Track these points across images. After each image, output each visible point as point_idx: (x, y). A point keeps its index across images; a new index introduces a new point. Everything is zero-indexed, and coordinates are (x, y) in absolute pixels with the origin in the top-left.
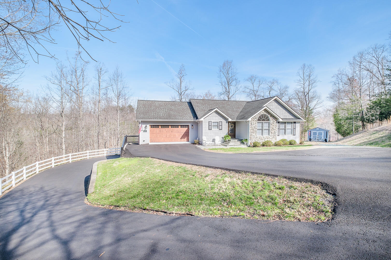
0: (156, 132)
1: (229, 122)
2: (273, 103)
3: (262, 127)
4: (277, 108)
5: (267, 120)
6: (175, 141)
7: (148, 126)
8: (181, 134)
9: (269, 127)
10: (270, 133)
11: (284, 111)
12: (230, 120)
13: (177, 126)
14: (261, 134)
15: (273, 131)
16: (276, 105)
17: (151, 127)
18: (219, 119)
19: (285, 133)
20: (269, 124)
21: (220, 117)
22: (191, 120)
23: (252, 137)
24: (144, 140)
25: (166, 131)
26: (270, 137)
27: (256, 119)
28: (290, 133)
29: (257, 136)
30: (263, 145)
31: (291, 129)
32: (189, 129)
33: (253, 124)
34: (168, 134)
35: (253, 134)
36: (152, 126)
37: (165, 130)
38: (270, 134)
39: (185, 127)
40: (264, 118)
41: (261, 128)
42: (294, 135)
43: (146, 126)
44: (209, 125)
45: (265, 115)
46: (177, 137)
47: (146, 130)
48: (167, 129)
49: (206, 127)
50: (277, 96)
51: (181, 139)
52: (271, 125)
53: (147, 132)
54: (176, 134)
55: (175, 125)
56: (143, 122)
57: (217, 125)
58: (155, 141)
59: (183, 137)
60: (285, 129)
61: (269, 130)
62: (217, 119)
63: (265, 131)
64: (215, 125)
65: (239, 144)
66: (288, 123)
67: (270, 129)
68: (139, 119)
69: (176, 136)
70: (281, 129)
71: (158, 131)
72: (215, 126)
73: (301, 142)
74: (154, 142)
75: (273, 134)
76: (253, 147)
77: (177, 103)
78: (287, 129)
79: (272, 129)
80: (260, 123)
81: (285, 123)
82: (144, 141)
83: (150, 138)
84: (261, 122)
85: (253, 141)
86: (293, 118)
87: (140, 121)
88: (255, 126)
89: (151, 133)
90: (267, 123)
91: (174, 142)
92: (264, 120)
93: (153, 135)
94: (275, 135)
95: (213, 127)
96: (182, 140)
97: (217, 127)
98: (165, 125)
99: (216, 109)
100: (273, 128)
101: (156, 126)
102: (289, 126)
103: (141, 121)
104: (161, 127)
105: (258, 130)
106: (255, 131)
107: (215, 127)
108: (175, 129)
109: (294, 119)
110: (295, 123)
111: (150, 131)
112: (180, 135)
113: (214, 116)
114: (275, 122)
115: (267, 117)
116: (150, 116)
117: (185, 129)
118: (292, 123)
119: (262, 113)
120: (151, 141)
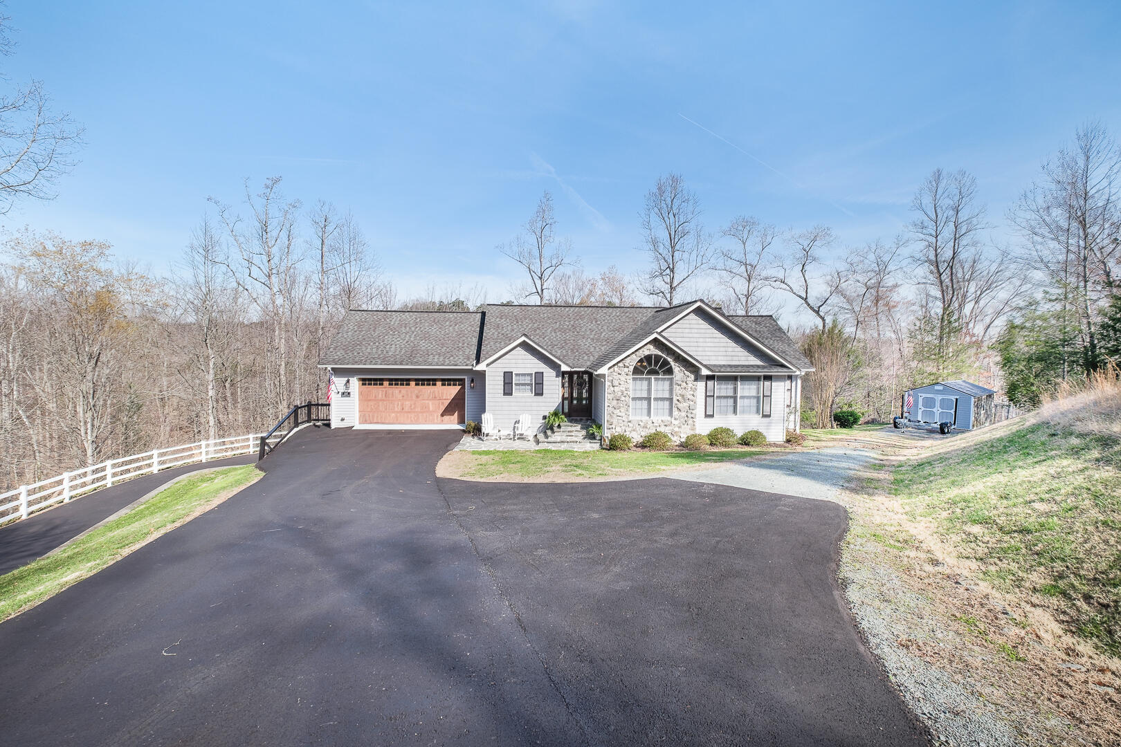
0: (375, 397)
1: (564, 373)
2: (694, 322)
3: (649, 390)
4: (707, 335)
5: (664, 374)
6: (426, 422)
7: (355, 382)
8: (443, 403)
9: (671, 391)
10: (675, 409)
11: (731, 343)
12: (564, 368)
13: (433, 382)
14: (645, 411)
15: (683, 405)
16: (702, 326)
17: (363, 384)
18: (535, 365)
19: (735, 412)
20: (671, 385)
21: (537, 361)
22: (467, 365)
23: (615, 421)
24: (343, 416)
25: (401, 395)
26: (676, 422)
27: (626, 370)
28: (755, 409)
29: (630, 418)
30: (643, 446)
31: (758, 398)
32: (463, 388)
33: (616, 383)
34: (407, 403)
35: (617, 412)
36: (364, 381)
37: (400, 392)
38: (675, 412)
39: (455, 385)
40: (656, 365)
41: (645, 395)
42: (764, 416)
43: (348, 381)
44: (504, 381)
45: (658, 358)
46: (431, 409)
47: (349, 391)
48: (404, 389)
49: (497, 387)
50: (702, 301)
51: (442, 415)
52: (678, 387)
53: (351, 396)
54: (428, 403)
55: (426, 379)
56: (337, 372)
57: (529, 382)
58: (373, 420)
59: (448, 411)
60: (735, 398)
61: (671, 400)
62: (529, 366)
63: (660, 403)
64: (523, 382)
65: (580, 439)
66: (744, 378)
67: (675, 398)
68: (328, 363)
69: (429, 409)
70: (719, 397)
71: (380, 396)
72: (523, 385)
73: (788, 438)
74: (371, 423)
75: (684, 414)
76: (609, 450)
77: (451, 316)
78: (742, 397)
79: (680, 398)
80: (641, 379)
81: (735, 378)
82: (343, 420)
83: (359, 411)
84: (646, 378)
85: (618, 431)
86: (759, 363)
87: (329, 369)
88: (624, 389)
89: (363, 398)
90: (663, 379)
91: (424, 424)
92: (655, 372)
93: (368, 406)
94: (690, 415)
95: (518, 387)
96: (446, 418)
97: (529, 387)
98: (399, 379)
99: (523, 338)
100: (683, 396)
101: (375, 380)
102: (747, 390)
103: (333, 369)
104: (390, 384)
105: (634, 399)
106: (625, 403)
107: (523, 387)
108: (427, 390)
109: (763, 367)
110: (768, 378)
111: (361, 393)
112: (439, 407)
113: (520, 357)
114: (689, 379)
115: (666, 363)
116: (361, 354)
117: (454, 390)
118: (758, 378)
119: (647, 353)
120: (363, 420)
